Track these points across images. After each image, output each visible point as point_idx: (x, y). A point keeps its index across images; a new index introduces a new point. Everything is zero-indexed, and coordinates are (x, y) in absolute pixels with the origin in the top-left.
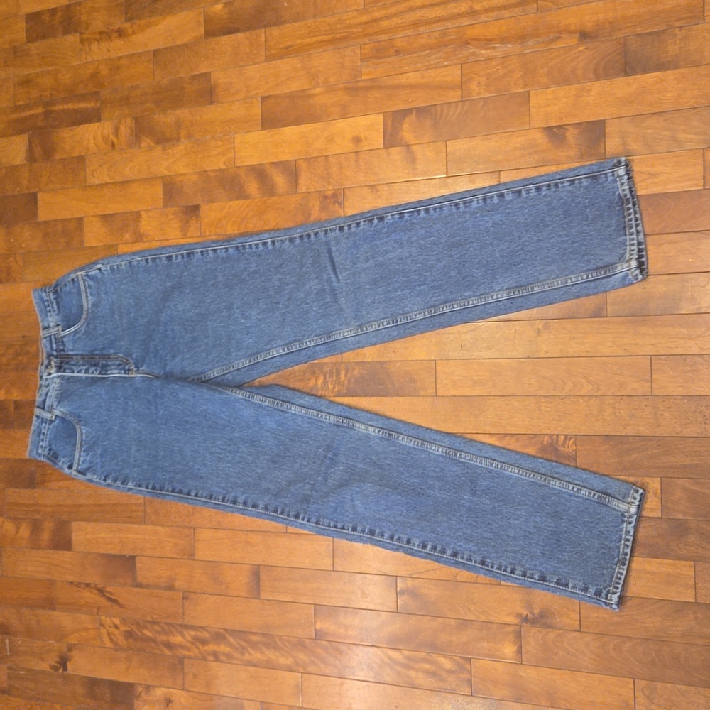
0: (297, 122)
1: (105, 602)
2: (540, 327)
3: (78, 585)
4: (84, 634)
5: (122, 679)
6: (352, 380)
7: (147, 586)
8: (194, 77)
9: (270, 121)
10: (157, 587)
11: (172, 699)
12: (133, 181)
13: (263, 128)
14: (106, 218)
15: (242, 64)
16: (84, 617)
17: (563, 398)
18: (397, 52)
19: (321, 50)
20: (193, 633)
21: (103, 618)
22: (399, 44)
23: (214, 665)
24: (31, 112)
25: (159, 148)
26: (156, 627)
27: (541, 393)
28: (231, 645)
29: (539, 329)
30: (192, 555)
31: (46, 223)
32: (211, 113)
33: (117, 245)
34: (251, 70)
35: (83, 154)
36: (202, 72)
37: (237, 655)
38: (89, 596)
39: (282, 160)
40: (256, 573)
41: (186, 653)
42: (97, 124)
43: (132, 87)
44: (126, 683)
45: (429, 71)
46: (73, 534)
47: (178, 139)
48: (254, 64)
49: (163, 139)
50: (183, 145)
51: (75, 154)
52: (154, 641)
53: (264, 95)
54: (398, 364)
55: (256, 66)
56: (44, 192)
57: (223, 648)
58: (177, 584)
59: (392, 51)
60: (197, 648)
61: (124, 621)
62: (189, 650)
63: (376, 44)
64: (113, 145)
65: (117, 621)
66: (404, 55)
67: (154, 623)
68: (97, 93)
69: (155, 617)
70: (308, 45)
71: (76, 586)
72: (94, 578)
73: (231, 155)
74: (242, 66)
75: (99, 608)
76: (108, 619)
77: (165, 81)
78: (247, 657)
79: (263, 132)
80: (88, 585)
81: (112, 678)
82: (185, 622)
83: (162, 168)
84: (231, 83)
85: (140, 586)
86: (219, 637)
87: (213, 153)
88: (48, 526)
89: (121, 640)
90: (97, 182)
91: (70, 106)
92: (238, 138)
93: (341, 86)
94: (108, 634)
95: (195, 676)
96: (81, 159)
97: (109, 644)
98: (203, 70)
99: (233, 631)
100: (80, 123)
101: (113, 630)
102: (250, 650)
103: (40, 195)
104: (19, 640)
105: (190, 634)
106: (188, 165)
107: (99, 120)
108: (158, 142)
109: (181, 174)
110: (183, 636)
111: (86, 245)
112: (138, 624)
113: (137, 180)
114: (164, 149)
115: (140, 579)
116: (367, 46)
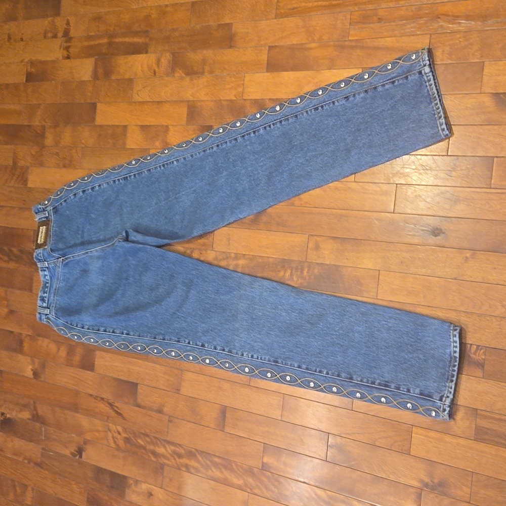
0: (295, 68)
1: (113, 414)
2: (468, 255)
3: (96, 398)
4: (97, 434)
5: (120, 472)
6: (312, 277)
7: (144, 408)
8: (219, 26)
9: (273, 66)
10: (150, 409)
11: (153, 493)
12: (166, 102)
13: (268, 71)
14: (144, 128)
15: (257, 18)
16: (97, 422)
17: (480, 315)
18: (380, 20)
19: (319, 13)
20: (173, 448)
21: (110, 425)
22: (382, 13)
23: (186, 474)
24: (96, 42)
25: (188, 78)
26: (147, 439)
27: (462, 309)
28: (199, 462)
29: (467, 257)
30: (179, 390)
31: (101, 126)
32: (229, 55)
33: (149, 149)
34: (264, 24)
35: (132, 77)
36: (226, 22)
37: (202, 470)
38: (103, 407)
39: (279, 98)
40: (224, 412)
41: (166, 461)
42: (145, 55)
43: (173, 29)
44: (121, 475)
45: (403, 37)
46: (96, 360)
47: (203, 73)
48: (266, 20)
49: (192, 72)
50: (206, 78)
51: (127, 77)
52: (145, 448)
53: (270, 45)
54: (350, 269)
55: (268, 21)
56: (101, 103)
57: (193, 463)
58: (166, 410)
59: (375, 18)
60: (175, 459)
61: (125, 430)
62: (169, 460)
63: (364, 12)
64: (155, 73)
65: (120, 429)
66: (385, 23)
67: (146, 435)
68: (147, 31)
69: (147, 431)
70: (309, 8)
71: (95, 398)
72: (107, 395)
73: (240, 90)
74: (257, 21)
75: (108, 417)
76: (114, 426)
77: (198, 27)
78: (210, 473)
79: (267, 74)
80: (102, 399)
81: (113, 470)
82: (168, 439)
83: (188, 95)
84: (247, 33)
85: (139, 406)
86: (191, 455)
87: (228, 86)
88: (79, 351)
89: (121, 443)
90: (140, 100)
91: (127, 40)
92: (246, 79)
93: (332, 43)
94: (113, 437)
95: (171, 480)
96: (130, 81)
97: (113, 445)
98: (228, 21)
99: (202, 452)
100: (133, 53)
101: (116, 435)
102: (213, 469)
103: (99, 105)
104: (51, 430)
105: (170, 448)
106: (208, 94)
107: (147, 52)
108: (187, 74)
109: (202, 101)
110: (165, 448)
111: (128, 147)
112: (134, 433)
113: (169, 101)
114: (191, 80)
115: (139, 401)
116: (356, 13)
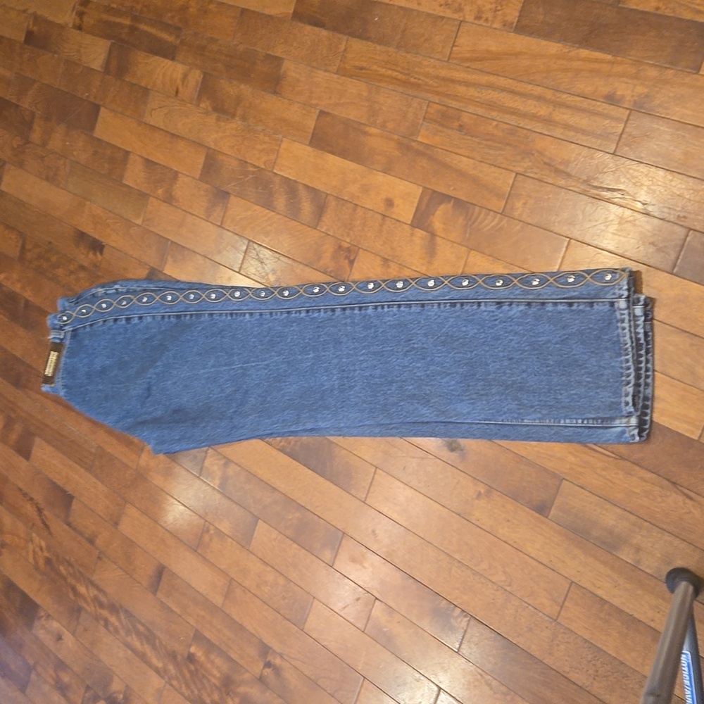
0: (343, 154)
1: (38, 522)
2: (482, 491)
3: (25, 495)
4: (17, 540)
5: (31, 595)
6: (298, 443)
7: (75, 529)
8: (268, 56)
9: (320, 141)
10: (81, 534)
11: (63, 637)
12: (182, 138)
13: (311, 144)
14: (149, 163)
15: (314, 64)
16: (20, 525)
17: (475, 573)
18: (461, 128)
19: (390, 87)
20: (96, 592)
21: (34, 535)
22: (466, 119)
23: (102, 630)
24: (118, 20)
25: (215, 115)
26: (70, 569)
27: (457, 556)
28: (119, 619)
29: (480, 492)
30: (116, 524)
31: (99, 140)
32: (270, 103)
33: (149, 195)
34: (321, 76)
35: (149, 87)
36: (277, 54)
37: (122, 632)
38: (29, 509)
39: (315, 187)
40: (161, 571)
41: (85, 605)
42: (170, 62)
43: (212, 38)
44: (31, 600)
45: (483, 164)
46: (34, 448)
47: (233, 116)
48: (326, 71)
49: (222, 110)
50: (236, 123)
51: (143, 84)
52: (65, 579)
53: (323, 109)
54: (344, 451)
55: (326, 74)
56: (106, 108)
57: (113, 619)
58: (98, 542)
59: (456, 124)
60: (95, 607)
61: (49, 548)
62: (88, 605)
63: (445, 108)
64: (177, 92)
65: (43, 544)
66: (466, 134)
67: (69, 564)
68: (180, 29)
69: (72, 560)
70: (380, 75)
71: (23, 494)
72: (38, 497)
73: (273, 157)
74: (313, 67)
75: (33, 524)
76: (38, 538)
77: (241, 48)
78: (129, 639)
79: (309, 148)
80: (32, 499)
81: (26, 591)
82: (93, 579)
83: (210, 139)
84: (298, 81)
85: (69, 525)
86: (114, 609)
87: (259, 147)
88: (18, 428)
89: (41, 562)
90: (152, 123)
91: (153, 31)
92: (284, 145)
93: (396, 137)
94: (34, 551)
95: (86, 630)
96: (146, 91)
97: (31, 560)
98: (278, 54)
99: (126, 611)
100: (157, 54)
101: (37, 549)
102: (134, 636)
103: (102, 109)
105: (93, 592)
106: (233, 147)
107: (173, 59)
108: (216, 109)
109: (224, 154)
110: (87, 589)
111: (124, 182)
112: (58, 556)
113: (186, 139)
114: (218, 119)
115: (71, 519)
116: (435, 106)
